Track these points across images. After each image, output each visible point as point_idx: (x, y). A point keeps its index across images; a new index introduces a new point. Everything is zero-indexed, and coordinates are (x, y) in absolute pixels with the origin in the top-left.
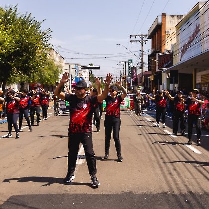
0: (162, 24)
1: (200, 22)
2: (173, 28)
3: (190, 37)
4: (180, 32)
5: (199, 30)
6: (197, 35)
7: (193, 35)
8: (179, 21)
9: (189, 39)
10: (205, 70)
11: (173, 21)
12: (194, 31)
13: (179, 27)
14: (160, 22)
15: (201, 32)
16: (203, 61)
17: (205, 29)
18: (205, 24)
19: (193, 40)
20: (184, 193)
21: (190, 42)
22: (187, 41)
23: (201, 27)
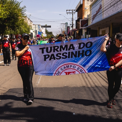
0: (83, 4)
1: (102, 3)
2: (88, 6)
3: (97, 11)
4: (92, 8)
5: (101, 8)
6: (100, 10)
7: (98, 10)
8: (92, 3)
9: (96, 12)
10: (104, 28)
11: (88, 3)
12: (99, 8)
13: (91, 6)
14: (82, 3)
15: (102, 8)
16: (103, 23)
17: (104, 7)
18: (104, 5)
19: (98, 13)
20: (93, 86)
21: (97, 13)
22: (95, 13)
23: (102, 6)
